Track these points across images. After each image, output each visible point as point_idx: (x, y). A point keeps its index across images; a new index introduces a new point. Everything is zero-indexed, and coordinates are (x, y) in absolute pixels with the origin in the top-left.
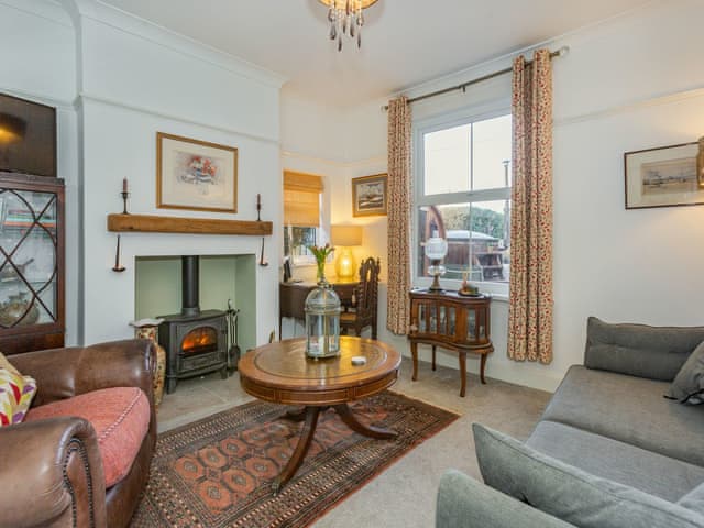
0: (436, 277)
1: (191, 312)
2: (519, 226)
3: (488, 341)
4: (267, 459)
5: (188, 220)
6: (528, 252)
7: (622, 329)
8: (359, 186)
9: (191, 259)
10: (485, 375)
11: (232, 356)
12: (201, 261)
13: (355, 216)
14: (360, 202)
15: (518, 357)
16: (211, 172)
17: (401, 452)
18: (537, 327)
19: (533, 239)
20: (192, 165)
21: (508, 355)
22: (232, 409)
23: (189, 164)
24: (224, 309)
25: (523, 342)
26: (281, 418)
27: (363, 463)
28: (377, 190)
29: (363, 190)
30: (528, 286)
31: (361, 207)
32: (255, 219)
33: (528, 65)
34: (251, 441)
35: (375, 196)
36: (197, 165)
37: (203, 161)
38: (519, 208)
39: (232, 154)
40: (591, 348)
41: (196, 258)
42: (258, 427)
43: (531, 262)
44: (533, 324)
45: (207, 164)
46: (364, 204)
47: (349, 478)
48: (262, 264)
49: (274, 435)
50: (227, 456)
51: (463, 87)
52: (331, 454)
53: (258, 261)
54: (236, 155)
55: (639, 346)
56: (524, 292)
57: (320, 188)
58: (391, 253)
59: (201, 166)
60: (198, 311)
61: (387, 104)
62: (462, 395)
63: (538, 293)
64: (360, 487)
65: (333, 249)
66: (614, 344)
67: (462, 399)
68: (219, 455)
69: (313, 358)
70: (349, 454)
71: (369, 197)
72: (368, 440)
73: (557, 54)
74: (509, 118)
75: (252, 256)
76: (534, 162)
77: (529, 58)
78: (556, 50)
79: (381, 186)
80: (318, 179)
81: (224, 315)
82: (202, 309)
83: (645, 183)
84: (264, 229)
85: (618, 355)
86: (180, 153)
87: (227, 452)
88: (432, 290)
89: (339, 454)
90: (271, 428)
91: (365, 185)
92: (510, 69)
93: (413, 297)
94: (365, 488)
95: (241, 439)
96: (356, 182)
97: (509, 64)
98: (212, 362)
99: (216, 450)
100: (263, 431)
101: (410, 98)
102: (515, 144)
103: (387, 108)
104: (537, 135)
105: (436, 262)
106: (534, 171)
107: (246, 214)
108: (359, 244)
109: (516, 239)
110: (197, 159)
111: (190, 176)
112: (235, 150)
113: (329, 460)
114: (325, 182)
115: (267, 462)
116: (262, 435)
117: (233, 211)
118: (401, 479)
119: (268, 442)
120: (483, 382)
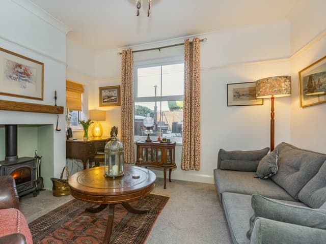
0: (149, 135)
1: (12, 159)
2: (187, 112)
3: (174, 163)
4: (87, 236)
5: (15, 103)
6: (191, 122)
7: (233, 153)
8: (103, 91)
9: (11, 127)
10: (171, 178)
11: (38, 183)
12: (19, 129)
13: (100, 106)
14: (103, 99)
15: (186, 169)
16: (28, 75)
17: (155, 218)
18: (194, 155)
19: (193, 117)
20: (16, 69)
21: (182, 168)
22: (50, 213)
23: (14, 69)
24: (33, 156)
25: (189, 162)
26: (83, 213)
27: (140, 227)
28: (114, 93)
29: (104, 93)
30: (191, 138)
31: (104, 102)
32: (54, 105)
33: (191, 44)
34: (73, 228)
35: (112, 96)
36: (19, 70)
37: (23, 68)
38: (187, 104)
39: (41, 66)
40: (222, 162)
41: (15, 126)
42: (72, 220)
43: (192, 128)
44: (192, 154)
45: (26, 70)
46: (106, 100)
47: (138, 236)
48: (57, 130)
49: (85, 222)
50: (62, 240)
51: (159, 49)
52: (123, 226)
53: (55, 128)
54: (43, 67)
55: (241, 159)
56: (189, 141)
57: (82, 91)
58: (123, 124)
59: (22, 71)
60: (17, 158)
61: (121, 52)
62: (165, 188)
63: (195, 141)
64: (145, 239)
65: (93, 122)
66: (231, 159)
67: (165, 190)
68: (56, 240)
69: (112, 177)
70: (130, 224)
71: (108, 97)
72: (136, 215)
73: (202, 40)
74: (182, 65)
75: (51, 125)
76: (193, 84)
77: (191, 40)
78: (202, 39)
79: (116, 92)
80: (81, 86)
81: (34, 160)
82: (19, 157)
83: (234, 96)
84: (58, 110)
85: (233, 163)
86: (8, 61)
87: (61, 238)
88: (147, 141)
89: (125, 225)
90: (80, 219)
91: (106, 91)
92: (183, 44)
93: (138, 145)
94: (148, 239)
95: (65, 228)
96: (101, 89)
97: (183, 42)
98: (28, 188)
99: (53, 238)
100: (77, 221)
101: (133, 50)
102: (185, 77)
103: (121, 54)
104: (195, 73)
105: (149, 128)
106: (194, 88)
107: (48, 101)
108: (104, 120)
109: (186, 118)
110: (20, 66)
111: (15, 76)
112: (42, 64)
113: (122, 229)
114: (85, 88)
115: (90, 238)
116: (78, 224)
117: (41, 99)
118: (162, 231)
119: (83, 227)
120: (170, 181)
